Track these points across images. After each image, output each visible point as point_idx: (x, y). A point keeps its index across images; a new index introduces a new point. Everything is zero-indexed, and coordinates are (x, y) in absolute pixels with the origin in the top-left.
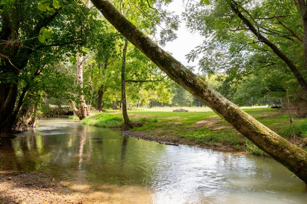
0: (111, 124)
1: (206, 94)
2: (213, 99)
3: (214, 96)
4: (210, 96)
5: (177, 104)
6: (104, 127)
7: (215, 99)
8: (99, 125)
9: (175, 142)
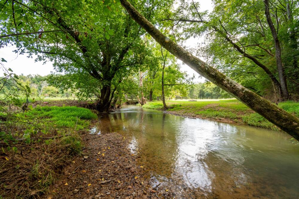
0: (157, 107)
1: (226, 82)
2: (231, 86)
3: (231, 83)
4: (228, 83)
5: (190, 98)
6: (154, 109)
7: (233, 86)
8: (151, 108)
9: (194, 116)
